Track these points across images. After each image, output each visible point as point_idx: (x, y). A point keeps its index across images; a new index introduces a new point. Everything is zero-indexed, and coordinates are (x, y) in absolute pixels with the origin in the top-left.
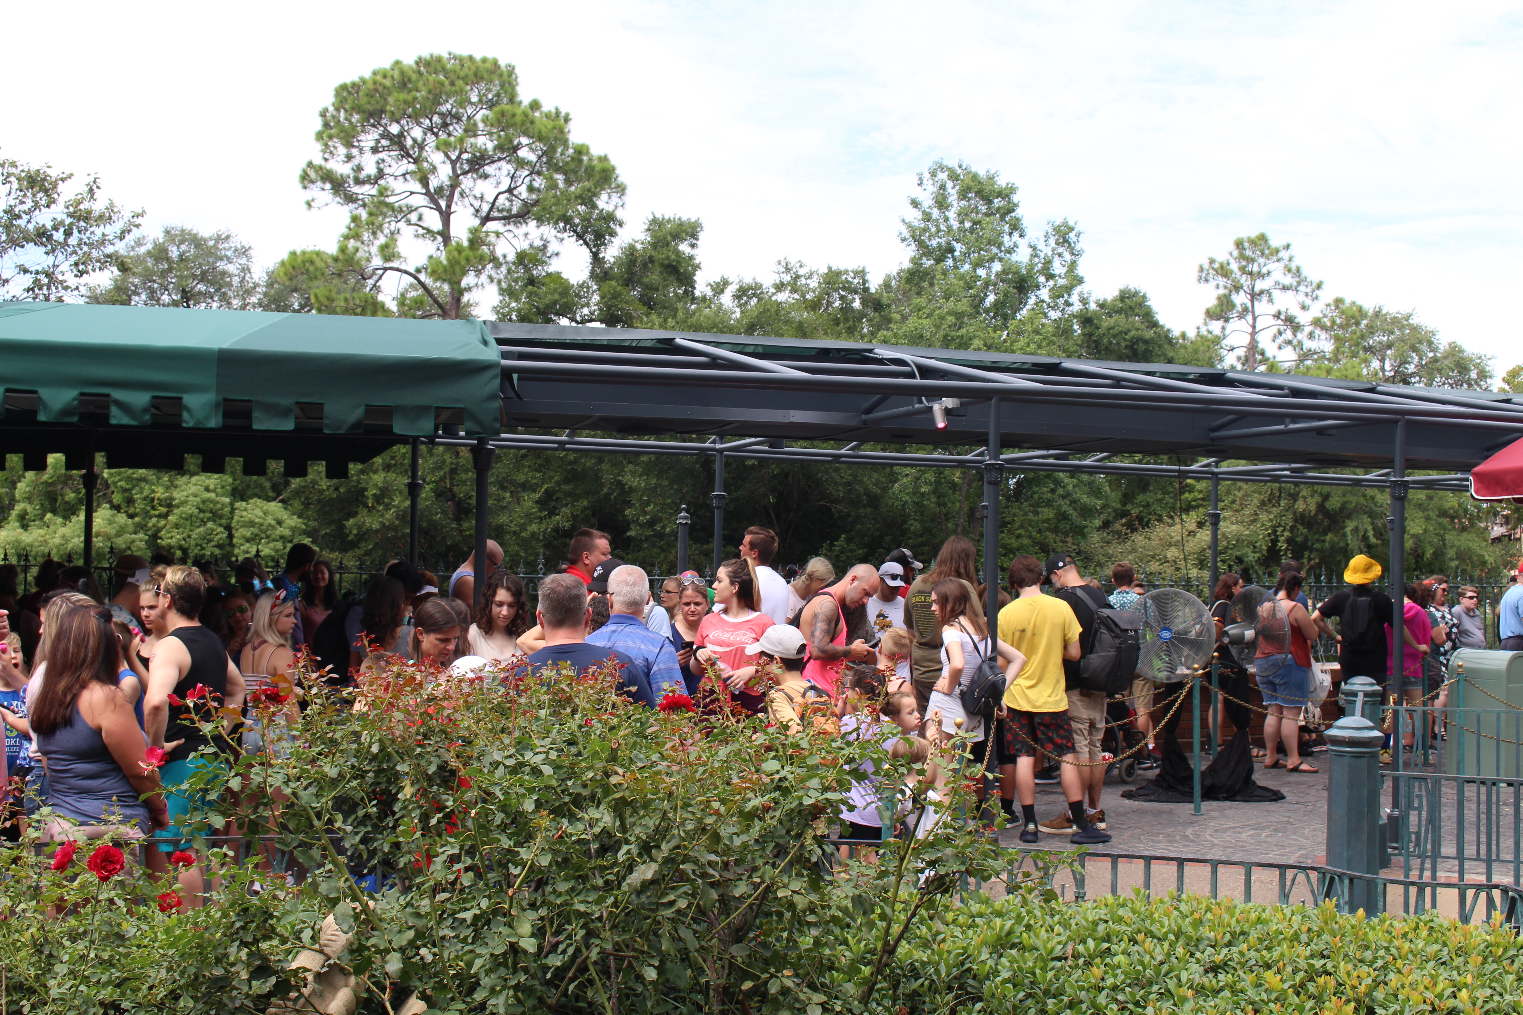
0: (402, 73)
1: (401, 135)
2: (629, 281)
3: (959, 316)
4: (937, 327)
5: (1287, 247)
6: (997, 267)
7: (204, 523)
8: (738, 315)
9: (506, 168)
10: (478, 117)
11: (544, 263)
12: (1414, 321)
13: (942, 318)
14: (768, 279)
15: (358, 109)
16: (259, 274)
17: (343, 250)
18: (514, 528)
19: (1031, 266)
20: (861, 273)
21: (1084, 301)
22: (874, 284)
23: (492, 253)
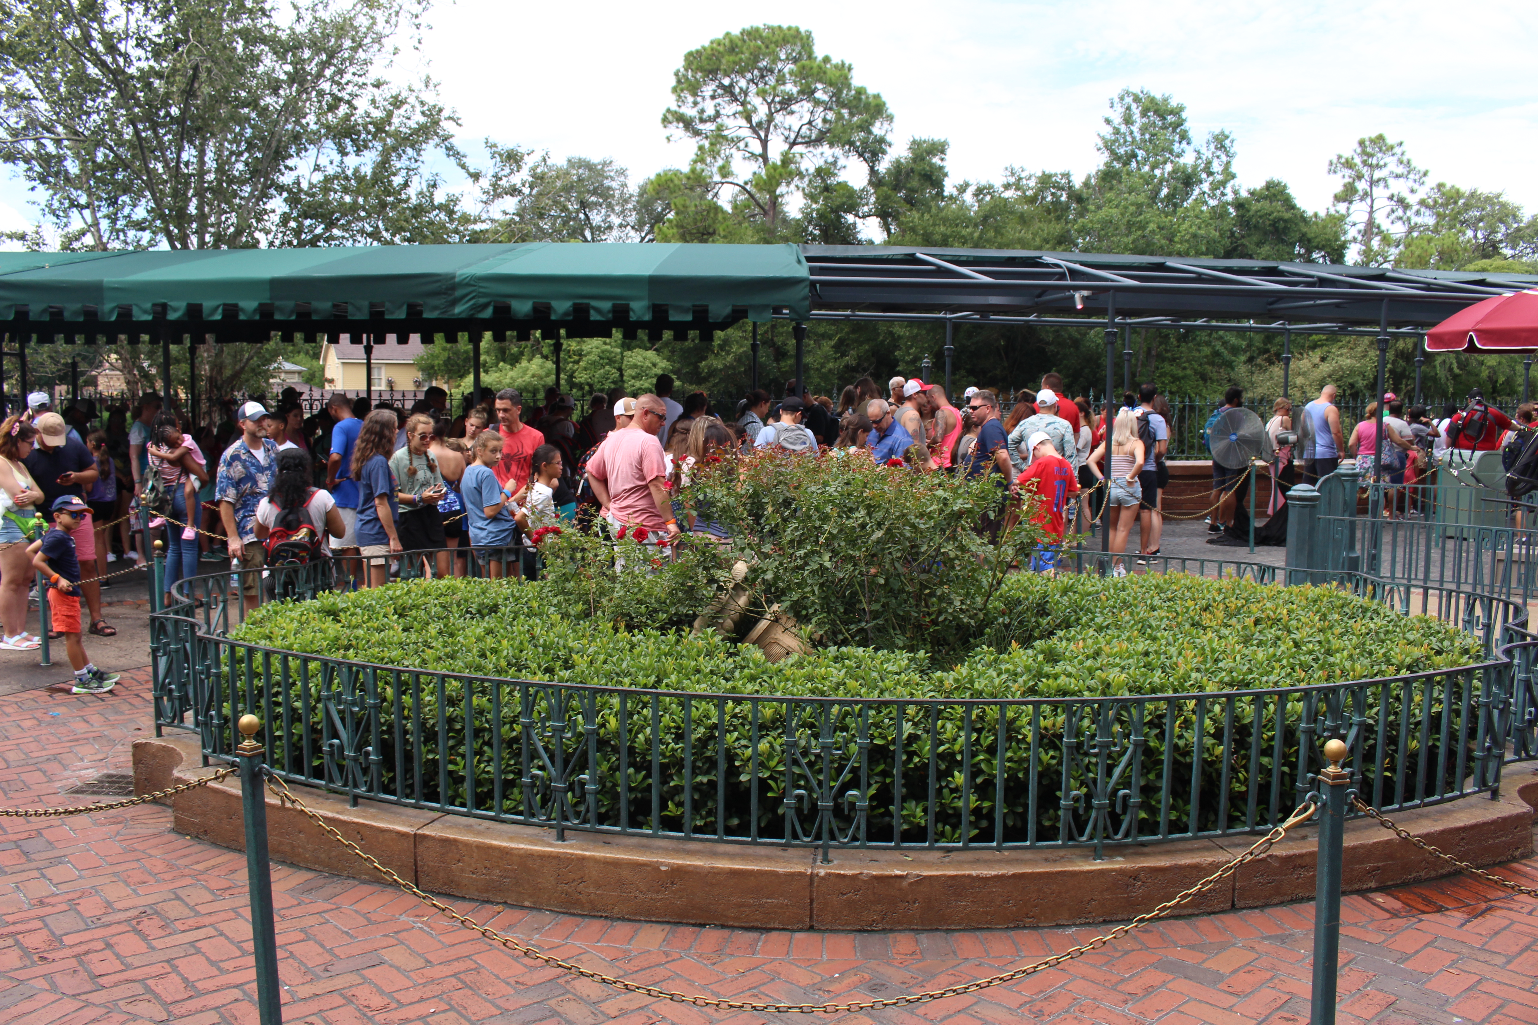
0: (731, 41)
1: (731, 85)
2: (896, 187)
3: (1139, 206)
4: (1123, 215)
5: (1401, 144)
6: (1169, 167)
7: (603, 366)
8: (976, 208)
9: (807, 106)
10: (786, 70)
11: (835, 175)
12: (1503, 199)
13: (1126, 208)
14: (998, 182)
15: (700, 69)
16: (633, 188)
17: (693, 171)
18: (816, 366)
19: (1195, 167)
20: (1067, 175)
21: (1235, 192)
22: (1077, 182)
23: (798, 169)
